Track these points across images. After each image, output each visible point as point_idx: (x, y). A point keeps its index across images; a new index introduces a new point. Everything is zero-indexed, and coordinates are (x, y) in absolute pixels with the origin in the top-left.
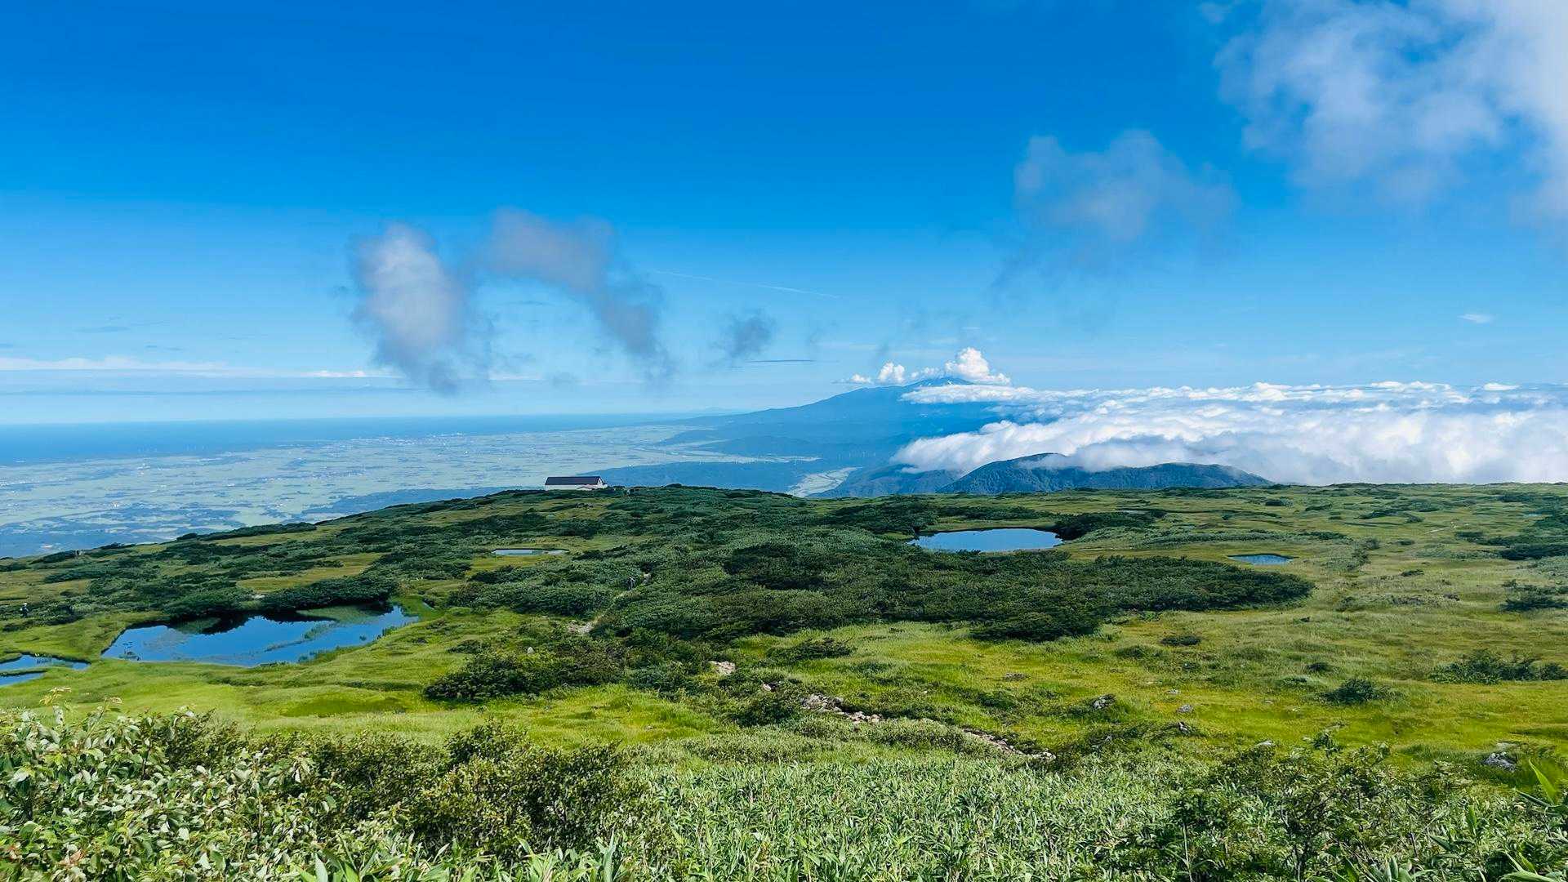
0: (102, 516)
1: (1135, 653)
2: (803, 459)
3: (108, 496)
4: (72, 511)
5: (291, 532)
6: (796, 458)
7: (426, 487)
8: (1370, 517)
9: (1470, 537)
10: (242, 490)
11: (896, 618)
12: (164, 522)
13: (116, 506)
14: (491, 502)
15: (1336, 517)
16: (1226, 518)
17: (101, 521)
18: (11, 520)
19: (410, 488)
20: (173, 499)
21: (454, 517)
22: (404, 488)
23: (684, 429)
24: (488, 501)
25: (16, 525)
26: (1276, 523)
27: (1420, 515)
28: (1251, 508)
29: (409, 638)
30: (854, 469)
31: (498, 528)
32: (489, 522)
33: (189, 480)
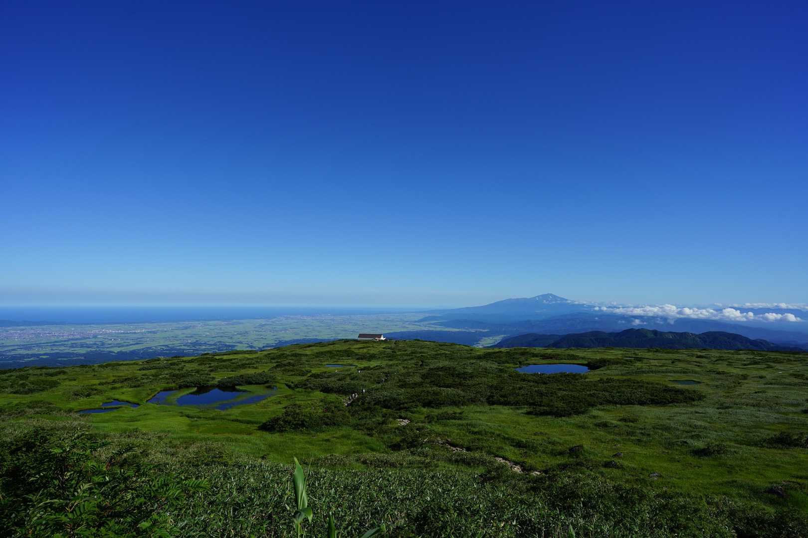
0: (184, 345)
1: (605, 425)
2: (482, 330)
3: (186, 337)
4: (172, 343)
5: (247, 354)
6: (478, 330)
7: (315, 337)
8: (748, 364)
9: (796, 376)
10: (239, 336)
11: (493, 403)
12: (208, 349)
13: (190, 341)
14: (333, 344)
15: (730, 364)
16: (673, 363)
17: (183, 347)
18: (148, 346)
19: (308, 338)
20: (211, 339)
21: (316, 349)
22: (305, 338)
23: (427, 315)
24: (333, 343)
25: (150, 348)
26: (699, 366)
27: (772, 364)
28: (689, 359)
29: (274, 401)
30: (505, 336)
31: (332, 355)
32: (330, 352)
33: (218, 331)
